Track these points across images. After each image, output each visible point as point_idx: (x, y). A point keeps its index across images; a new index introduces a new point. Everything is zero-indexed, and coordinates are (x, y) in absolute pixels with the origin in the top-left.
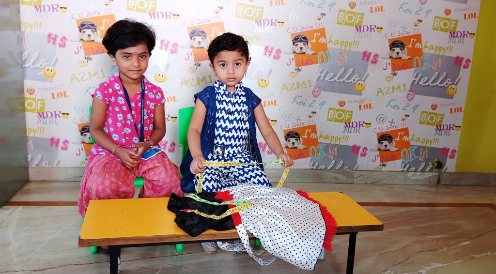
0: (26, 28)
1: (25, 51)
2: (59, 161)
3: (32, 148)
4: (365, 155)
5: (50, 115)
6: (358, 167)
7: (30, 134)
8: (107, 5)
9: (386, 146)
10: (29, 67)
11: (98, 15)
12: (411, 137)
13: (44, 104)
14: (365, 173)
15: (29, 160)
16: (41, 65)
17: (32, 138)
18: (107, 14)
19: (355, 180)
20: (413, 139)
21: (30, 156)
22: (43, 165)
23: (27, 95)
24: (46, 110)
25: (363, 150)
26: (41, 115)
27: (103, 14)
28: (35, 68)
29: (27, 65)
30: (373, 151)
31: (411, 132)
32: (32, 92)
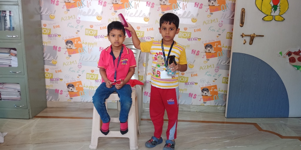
0: (45, 44)
1: (44, 53)
2: (59, 99)
3: (48, 93)
4: (195, 97)
5: (55, 80)
6: (192, 103)
7: (47, 88)
8: (77, 33)
9: (206, 94)
10: (46, 60)
11: (73, 38)
12: (218, 90)
13: (52, 75)
14: (196, 106)
15: (47, 98)
16: (51, 59)
17: (48, 89)
18: (77, 37)
19: (191, 109)
20: (219, 90)
21: (47, 97)
22: (53, 100)
23: (46, 71)
24: (53, 78)
25: (194, 95)
26: (52, 80)
27: (75, 37)
28: (48, 60)
29: (45, 59)
30: (199, 96)
31: (218, 87)
32: (48, 70)
